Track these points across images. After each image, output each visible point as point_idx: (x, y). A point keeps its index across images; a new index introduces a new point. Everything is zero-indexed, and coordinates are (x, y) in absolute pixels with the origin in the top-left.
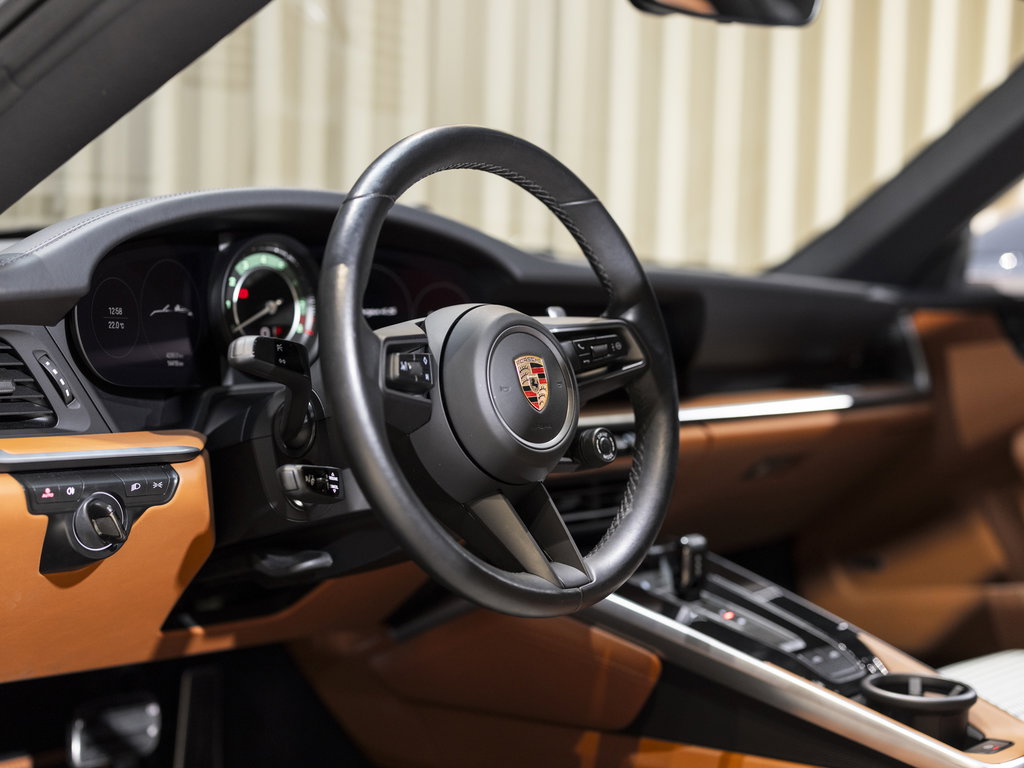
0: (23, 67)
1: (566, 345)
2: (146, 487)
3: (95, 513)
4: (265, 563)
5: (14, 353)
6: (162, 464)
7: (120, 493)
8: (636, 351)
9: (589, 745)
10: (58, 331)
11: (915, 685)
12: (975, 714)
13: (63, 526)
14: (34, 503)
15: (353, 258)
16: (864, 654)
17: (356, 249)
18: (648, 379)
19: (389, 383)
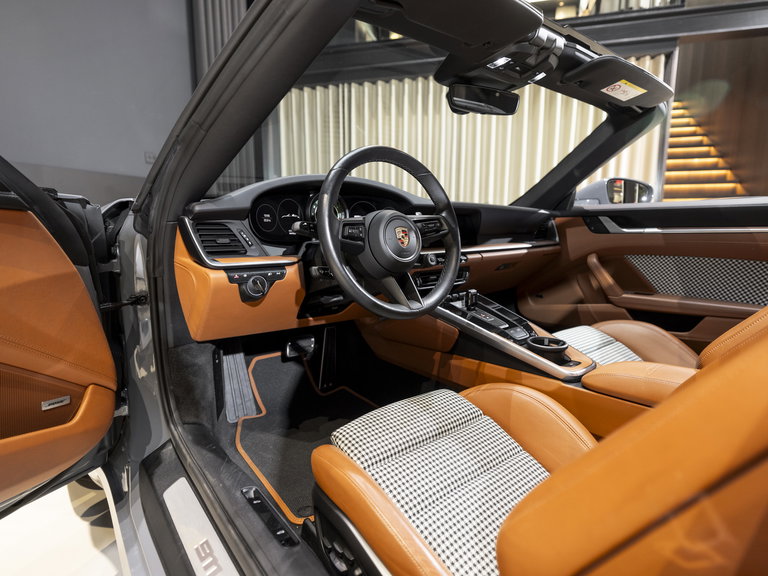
0: (203, 123)
1: (419, 224)
2: (274, 274)
3: (254, 282)
4: (322, 299)
5: (229, 230)
6: (282, 266)
7: (265, 276)
8: (445, 227)
9: (437, 356)
10: (246, 222)
11: (546, 342)
12: (567, 352)
13: (244, 287)
14: (231, 280)
15: (329, 191)
16: (529, 330)
17: (331, 188)
18: (450, 236)
19: (343, 237)
